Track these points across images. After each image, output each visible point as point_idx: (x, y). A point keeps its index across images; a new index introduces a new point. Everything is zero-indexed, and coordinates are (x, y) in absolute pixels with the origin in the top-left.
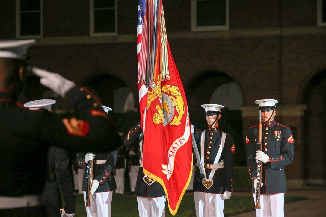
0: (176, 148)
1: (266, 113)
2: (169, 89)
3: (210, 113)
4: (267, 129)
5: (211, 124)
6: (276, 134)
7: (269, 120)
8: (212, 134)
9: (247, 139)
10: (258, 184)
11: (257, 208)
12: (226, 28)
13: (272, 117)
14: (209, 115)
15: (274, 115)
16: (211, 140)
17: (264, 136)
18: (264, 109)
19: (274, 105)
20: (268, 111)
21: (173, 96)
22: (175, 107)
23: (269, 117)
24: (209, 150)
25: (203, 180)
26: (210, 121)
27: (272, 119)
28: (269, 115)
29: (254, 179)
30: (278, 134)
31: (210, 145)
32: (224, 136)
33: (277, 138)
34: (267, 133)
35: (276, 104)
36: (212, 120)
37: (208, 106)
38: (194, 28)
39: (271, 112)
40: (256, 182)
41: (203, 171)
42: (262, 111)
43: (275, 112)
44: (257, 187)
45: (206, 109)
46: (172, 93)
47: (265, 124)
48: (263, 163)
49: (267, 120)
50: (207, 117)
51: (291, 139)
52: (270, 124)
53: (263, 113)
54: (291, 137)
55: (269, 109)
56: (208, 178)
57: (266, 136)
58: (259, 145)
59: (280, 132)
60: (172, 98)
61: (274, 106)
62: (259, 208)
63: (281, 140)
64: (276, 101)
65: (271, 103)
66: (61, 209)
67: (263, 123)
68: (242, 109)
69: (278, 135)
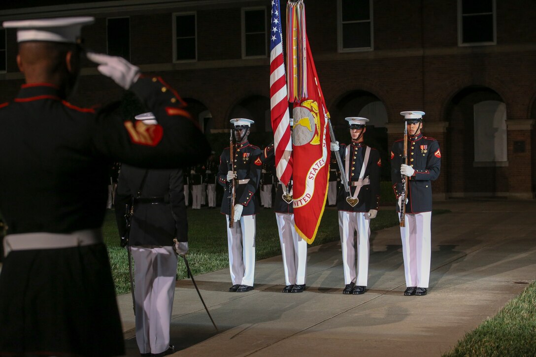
0: (317, 170)
1: (412, 125)
2: (312, 104)
3: (355, 126)
4: (414, 143)
5: (356, 138)
6: (422, 149)
7: (415, 134)
8: (357, 149)
9: (393, 154)
10: (402, 201)
11: (401, 226)
12: (371, 49)
13: (419, 130)
14: (353, 129)
15: (421, 127)
16: (356, 155)
17: (409, 151)
18: (411, 121)
19: (421, 117)
20: (414, 124)
21: (315, 112)
22: (316, 124)
23: (415, 130)
24: (354, 166)
25: (348, 197)
26: (354, 136)
27: (419, 132)
28: (416, 128)
29: (399, 196)
30: (424, 148)
31: (355, 160)
32: (368, 150)
33: (424, 153)
34: (413, 148)
35: (423, 116)
36: (356, 134)
37: (353, 119)
38: (341, 49)
39: (417, 125)
40: (400, 199)
41: (347, 188)
42: (408, 124)
43: (421, 124)
44: (402, 204)
45: (351, 123)
46: (314, 110)
47: (411, 137)
48: (408, 177)
49: (413, 133)
50: (351, 131)
51: (438, 153)
52: (416, 138)
53: (409, 126)
54: (438, 152)
55: (415, 122)
56: (353, 196)
57: (413, 151)
58: (404, 159)
59: (426, 146)
60: (314, 114)
61: (420, 119)
62: (404, 226)
63: (427, 155)
64: (423, 113)
65: (417, 115)
66: (174, 240)
67: (408, 137)
68: (387, 126)
69: (424, 150)
